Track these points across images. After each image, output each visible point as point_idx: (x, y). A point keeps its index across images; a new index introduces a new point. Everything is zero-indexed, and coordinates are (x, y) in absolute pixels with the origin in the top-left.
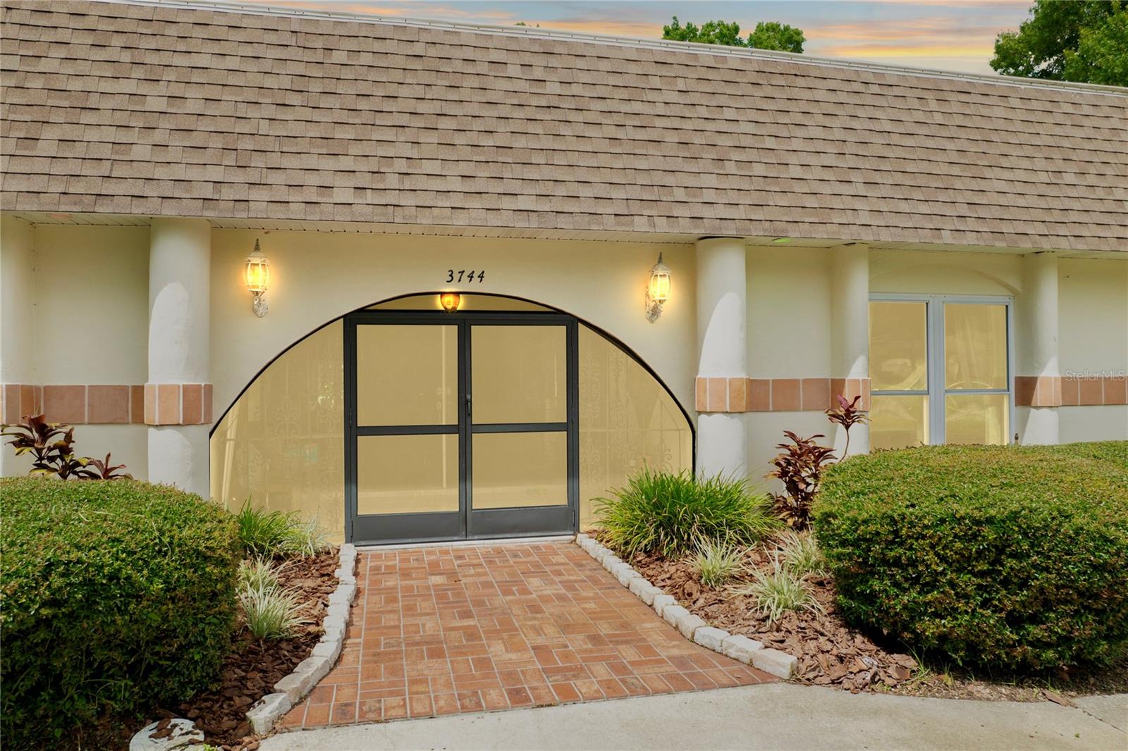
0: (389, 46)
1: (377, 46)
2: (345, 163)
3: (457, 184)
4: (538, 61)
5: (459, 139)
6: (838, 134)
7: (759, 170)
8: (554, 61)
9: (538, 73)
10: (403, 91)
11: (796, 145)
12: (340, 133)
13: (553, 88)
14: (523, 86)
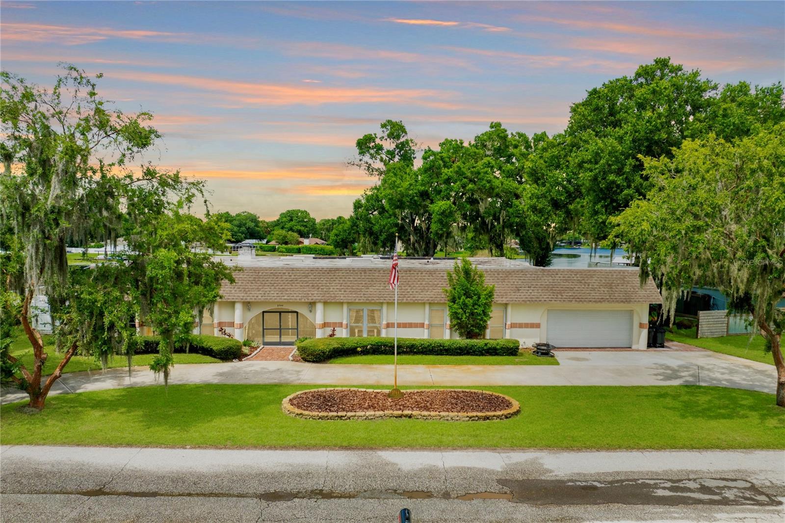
0: (268, 271)
1: (266, 272)
2: (260, 292)
3: (275, 295)
4: (291, 272)
5: (277, 287)
6: (341, 282)
7: (325, 290)
8: (294, 272)
9: (290, 274)
10: (269, 279)
11: (333, 285)
12: (260, 287)
13: (293, 277)
14: (288, 277)
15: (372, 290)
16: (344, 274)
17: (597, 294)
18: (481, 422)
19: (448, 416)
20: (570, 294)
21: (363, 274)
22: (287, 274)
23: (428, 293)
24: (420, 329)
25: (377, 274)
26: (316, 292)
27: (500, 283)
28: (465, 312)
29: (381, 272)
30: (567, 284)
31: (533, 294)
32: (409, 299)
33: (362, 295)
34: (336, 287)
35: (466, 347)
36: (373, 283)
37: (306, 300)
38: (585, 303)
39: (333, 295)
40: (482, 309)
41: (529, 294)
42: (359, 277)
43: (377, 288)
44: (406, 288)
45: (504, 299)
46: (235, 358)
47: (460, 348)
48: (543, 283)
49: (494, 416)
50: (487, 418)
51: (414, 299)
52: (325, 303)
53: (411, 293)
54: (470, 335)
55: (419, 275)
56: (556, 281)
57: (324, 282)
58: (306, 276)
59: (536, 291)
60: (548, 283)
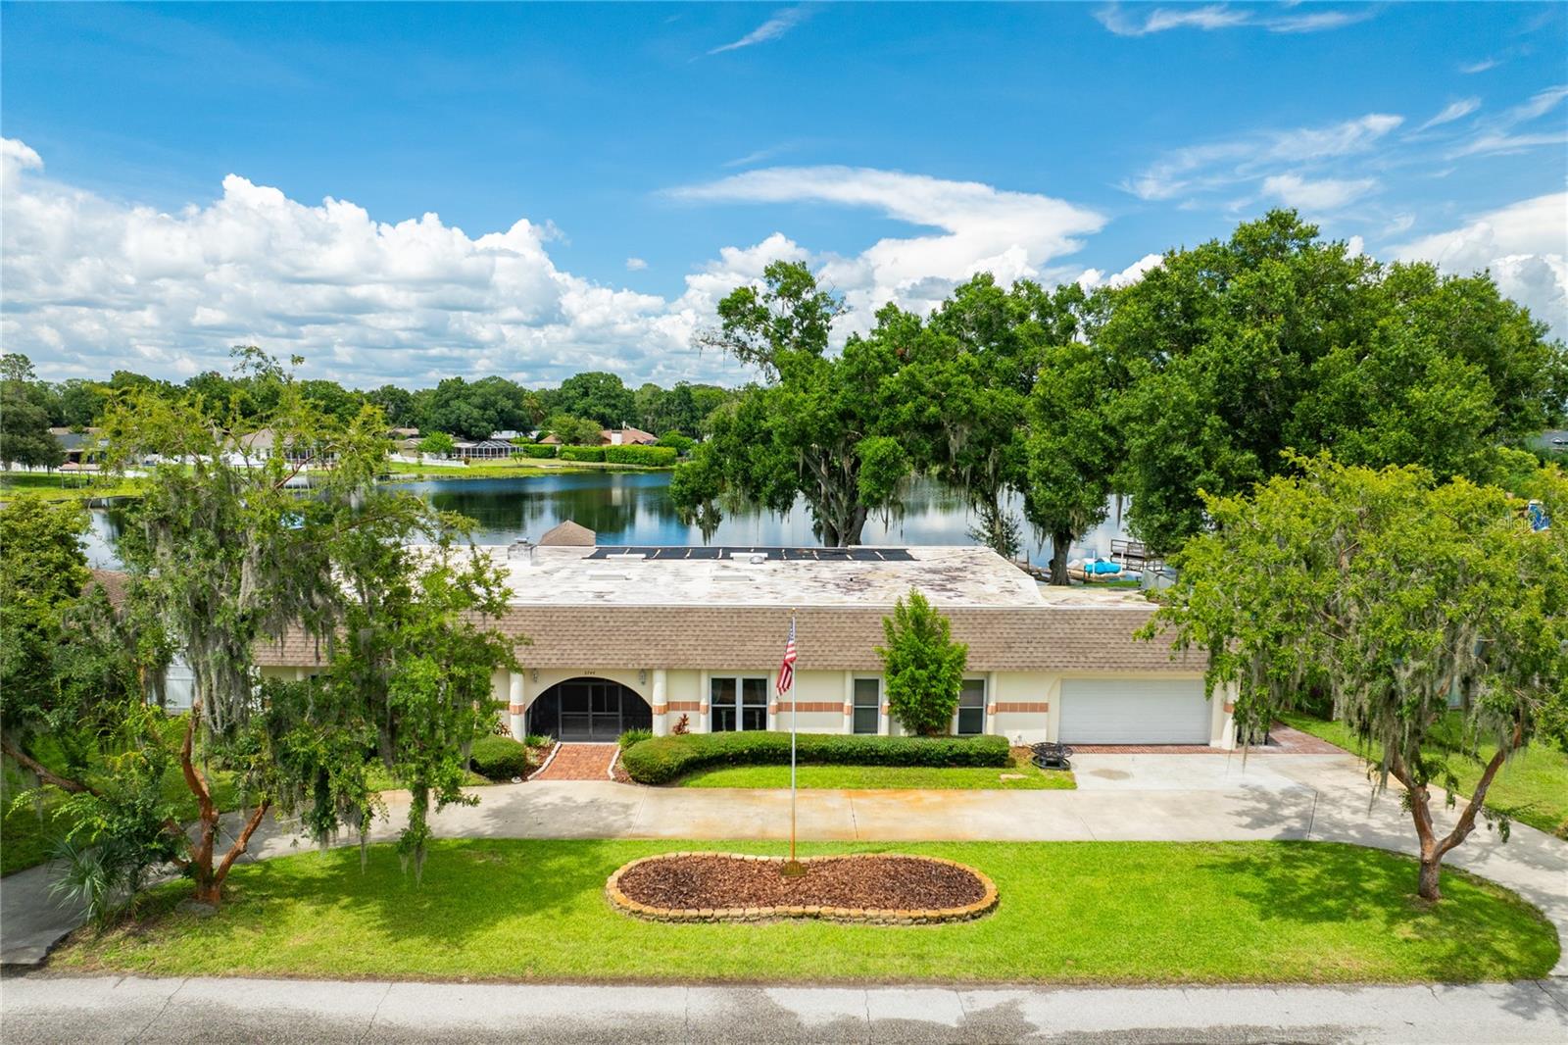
2: (555, 652)
3: (582, 657)
4: (608, 615)
6: (698, 633)
7: (669, 647)
9: (608, 619)
10: (570, 628)
11: (682, 638)
12: (555, 643)
13: (611, 624)
14: (603, 624)
15: (750, 648)
16: (703, 619)
17: (1149, 655)
18: (933, 927)
19: (878, 917)
20: (1101, 655)
21: (735, 619)
22: (601, 619)
23: (851, 653)
24: (837, 714)
25: (760, 619)
26: (653, 652)
27: (978, 635)
28: (914, 691)
29: (768, 615)
30: (1096, 636)
31: (1035, 654)
32: (817, 663)
33: (734, 657)
34: (687, 643)
35: (916, 752)
36: (753, 634)
37: (636, 667)
38: (1127, 671)
39: (683, 657)
40: (945, 686)
41: (1028, 654)
42: (729, 624)
43: (761, 643)
44: (812, 643)
45: (983, 664)
46: (515, 775)
47: (905, 754)
48: (1053, 635)
49: (953, 916)
50: (941, 919)
51: (825, 663)
52: (669, 671)
53: (820, 653)
54: (923, 730)
55: (835, 620)
56: (1076, 631)
57: (668, 633)
58: (635, 623)
59: (1040, 650)
60: (1062, 635)
